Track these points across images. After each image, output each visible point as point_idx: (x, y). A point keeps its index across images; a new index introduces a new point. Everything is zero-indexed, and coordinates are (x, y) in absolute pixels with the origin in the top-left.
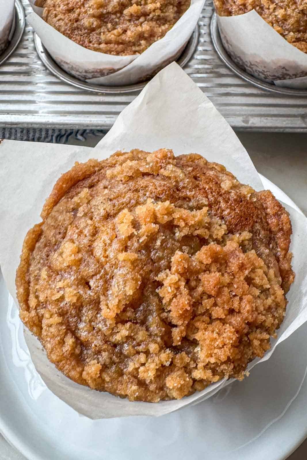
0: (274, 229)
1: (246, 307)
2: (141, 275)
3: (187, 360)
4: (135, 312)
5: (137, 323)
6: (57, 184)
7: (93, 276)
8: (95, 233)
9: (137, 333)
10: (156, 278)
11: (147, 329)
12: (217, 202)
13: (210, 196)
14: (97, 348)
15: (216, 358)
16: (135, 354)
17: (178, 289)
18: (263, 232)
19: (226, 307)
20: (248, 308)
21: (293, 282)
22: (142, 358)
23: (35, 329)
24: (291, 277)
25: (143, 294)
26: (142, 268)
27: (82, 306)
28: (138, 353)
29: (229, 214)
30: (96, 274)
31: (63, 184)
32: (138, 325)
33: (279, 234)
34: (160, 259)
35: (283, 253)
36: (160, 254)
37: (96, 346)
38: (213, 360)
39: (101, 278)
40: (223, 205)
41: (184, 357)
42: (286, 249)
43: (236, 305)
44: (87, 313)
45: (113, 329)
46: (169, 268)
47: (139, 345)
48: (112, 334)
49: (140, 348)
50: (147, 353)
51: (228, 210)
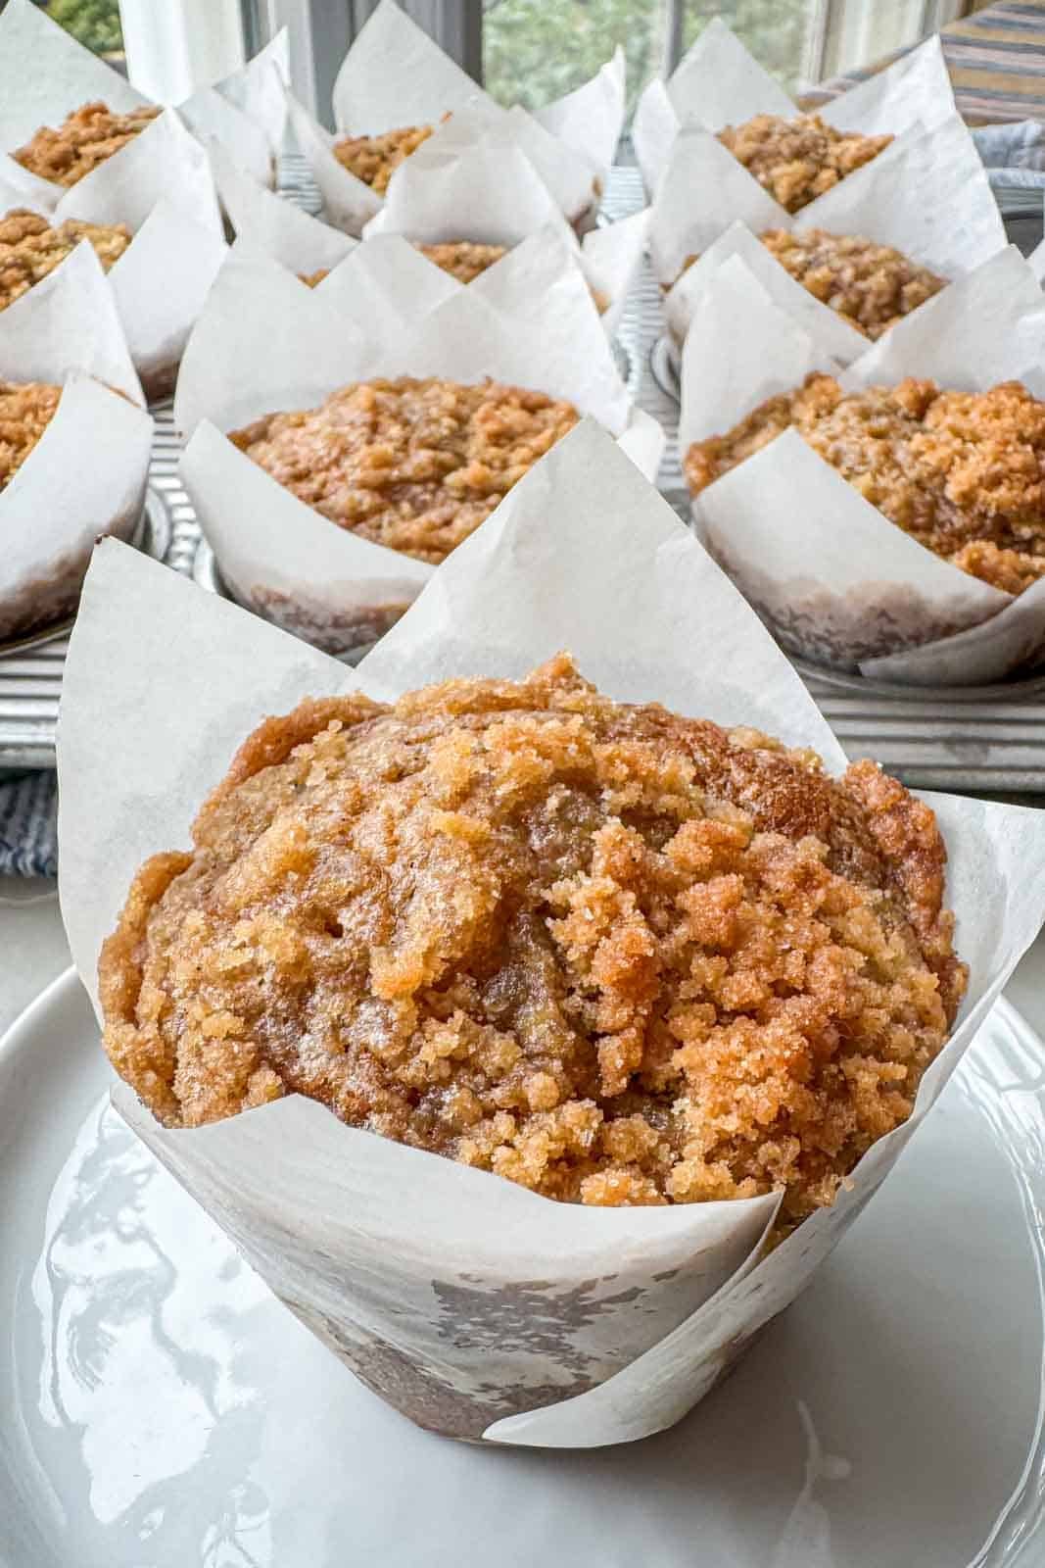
0: (892, 848)
1: (825, 975)
2: (500, 876)
3: (649, 1137)
4: (481, 988)
5: (485, 1022)
6: (248, 745)
7: (351, 896)
8: (359, 807)
9: (486, 1047)
10: (547, 895)
11: (519, 1041)
12: (719, 770)
13: (698, 755)
14: (356, 1104)
15: (742, 1118)
16: (477, 1120)
17: (615, 915)
18: (858, 852)
19: (765, 975)
20: (832, 975)
21: (965, 989)
22: (503, 1123)
23: (151, 1076)
24: (958, 975)
25: (504, 940)
26: (504, 861)
27: (311, 986)
28: (489, 1114)
29: (757, 795)
30: (359, 891)
31: (265, 741)
32: (489, 1028)
33: (910, 863)
34: (558, 851)
35: (926, 911)
36: (557, 836)
37: (350, 1094)
38: (732, 1124)
39: (375, 899)
40: (738, 776)
41: (637, 1129)
42: (935, 904)
43: (794, 968)
44: (326, 1004)
45: (408, 1040)
46: (585, 865)
47: (491, 1085)
48: (404, 1058)
49: (497, 1094)
50: (520, 1113)
51: (755, 787)
